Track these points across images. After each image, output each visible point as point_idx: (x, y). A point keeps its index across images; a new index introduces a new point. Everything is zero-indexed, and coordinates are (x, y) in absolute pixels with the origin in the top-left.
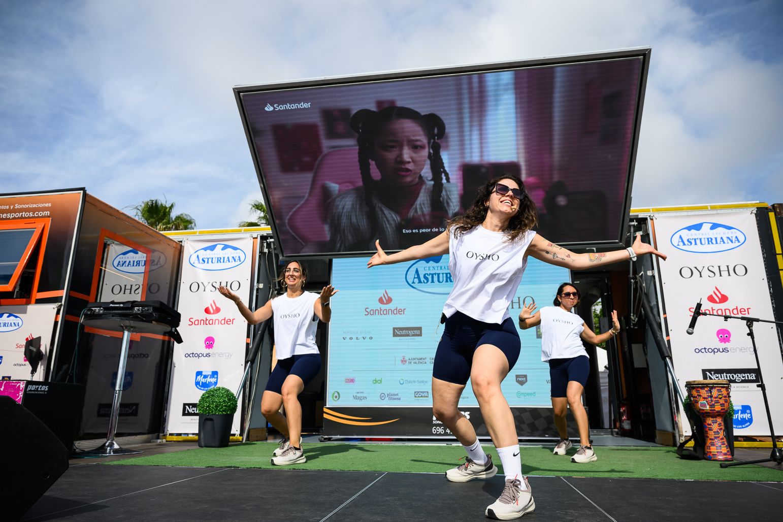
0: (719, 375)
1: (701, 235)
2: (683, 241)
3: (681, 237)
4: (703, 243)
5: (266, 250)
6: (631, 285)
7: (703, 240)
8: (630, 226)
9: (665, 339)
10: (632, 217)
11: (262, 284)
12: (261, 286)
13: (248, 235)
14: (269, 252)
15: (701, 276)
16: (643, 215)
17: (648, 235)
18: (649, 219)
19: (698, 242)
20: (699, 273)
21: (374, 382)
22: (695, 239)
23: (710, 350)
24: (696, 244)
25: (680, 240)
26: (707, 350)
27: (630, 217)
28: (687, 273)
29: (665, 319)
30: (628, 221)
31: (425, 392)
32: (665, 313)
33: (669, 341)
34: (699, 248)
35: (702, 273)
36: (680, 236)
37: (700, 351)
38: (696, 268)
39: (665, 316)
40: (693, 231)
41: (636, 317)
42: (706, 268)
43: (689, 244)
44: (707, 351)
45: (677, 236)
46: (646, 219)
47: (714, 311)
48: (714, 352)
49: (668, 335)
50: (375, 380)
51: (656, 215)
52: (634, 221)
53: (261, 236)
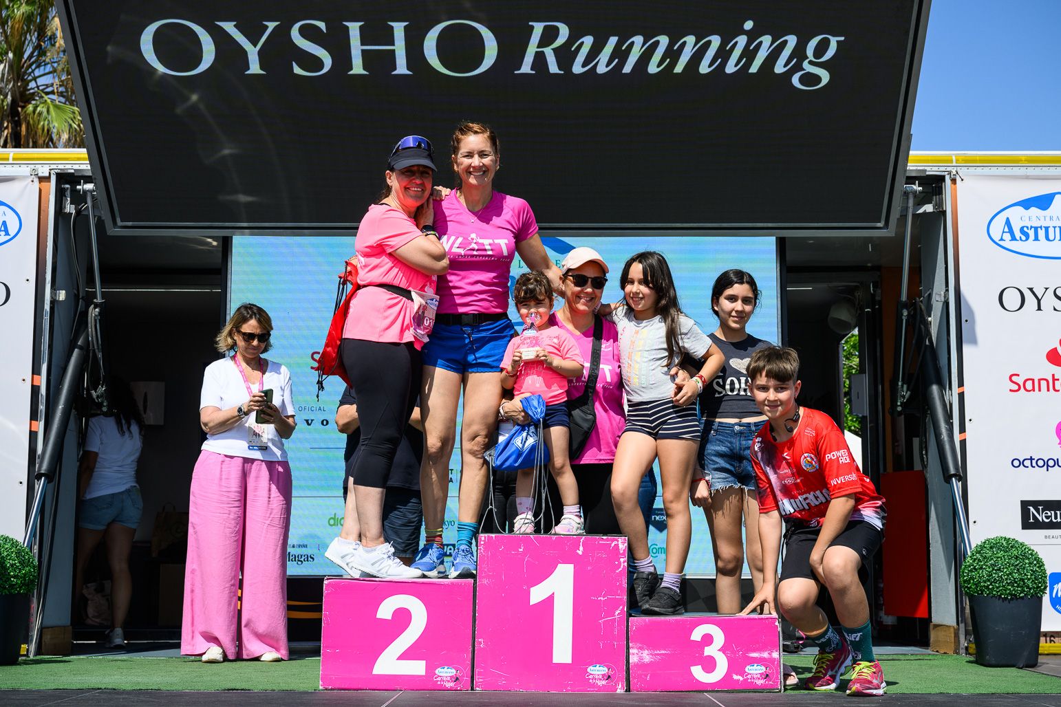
0: (1053, 512)
1: (1048, 219)
2: (1011, 232)
3: (1008, 222)
4: (1051, 237)
5: (70, 208)
6: (902, 320)
7: (1051, 231)
8: (906, 194)
9: (957, 437)
10: (914, 174)
11: (64, 292)
12: (62, 295)
13: (25, 170)
14: (78, 212)
15: (1039, 309)
16: (936, 169)
17: (944, 213)
18: (947, 178)
19: (1041, 233)
20: (1036, 301)
21: (332, 522)
22: (1036, 229)
23: (1041, 463)
24: (1036, 239)
25: (1006, 230)
26: (1034, 462)
27: (907, 175)
28: (1012, 299)
29: (961, 396)
30: (904, 182)
31: (448, 545)
32: (961, 384)
33: (963, 443)
34: (1042, 247)
35: (1042, 301)
36: (1008, 218)
37: (1022, 463)
38: (1031, 289)
39: (961, 390)
40: (1034, 211)
41: (908, 390)
42: (1050, 292)
43: (1024, 238)
44: (1034, 464)
45: (1000, 221)
46: (941, 179)
47: (1056, 382)
48: (1048, 466)
49: (963, 429)
50: (334, 519)
51: (962, 171)
52: (914, 184)
53: (58, 175)
